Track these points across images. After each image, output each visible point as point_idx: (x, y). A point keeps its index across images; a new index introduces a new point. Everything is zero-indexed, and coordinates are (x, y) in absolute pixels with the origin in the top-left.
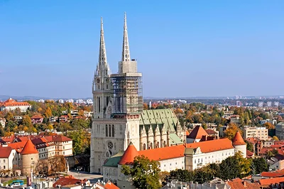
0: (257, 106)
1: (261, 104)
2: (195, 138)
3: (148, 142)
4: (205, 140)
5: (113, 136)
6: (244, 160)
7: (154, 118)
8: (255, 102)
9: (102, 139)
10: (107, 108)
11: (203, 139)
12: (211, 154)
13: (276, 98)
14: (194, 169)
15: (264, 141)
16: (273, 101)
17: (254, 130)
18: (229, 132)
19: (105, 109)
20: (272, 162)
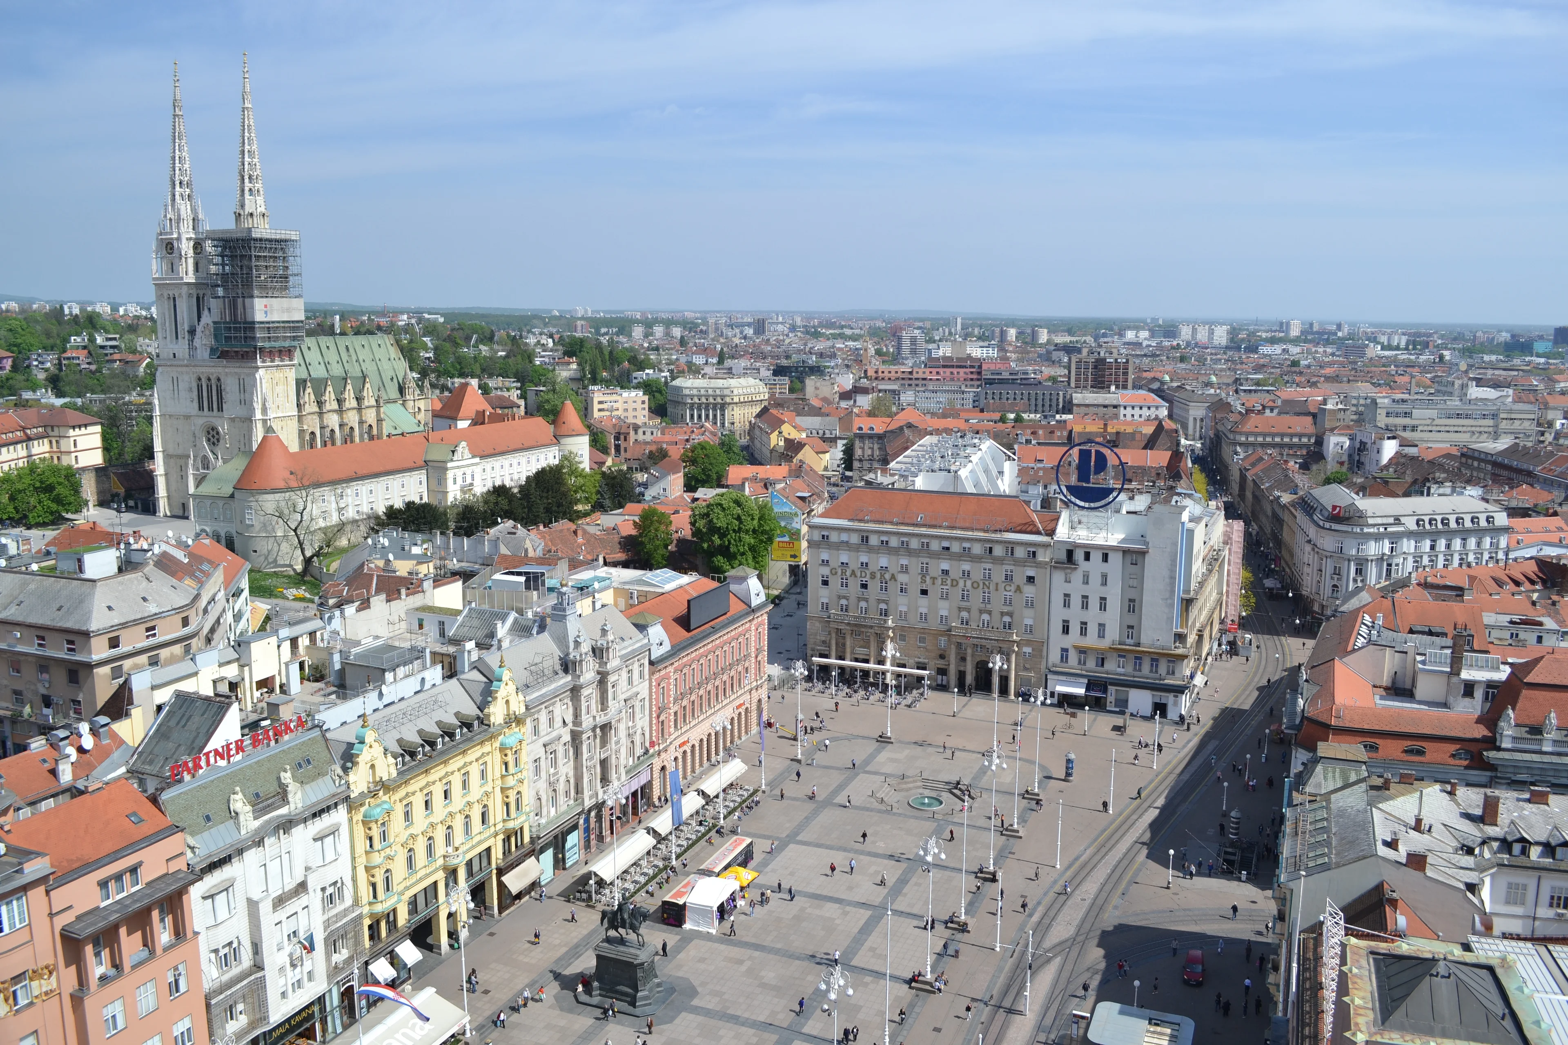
0: (630, 336)
1: (638, 332)
2: (455, 419)
3: (322, 428)
4: (483, 423)
5: (220, 409)
6: (581, 474)
7: (340, 361)
8: (624, 326)
9: (187, 417)
10: (199, 329)
11: (479, 420)
12: (496, 463)
13: (678, 316)
14: (450, 499)
15: (636, 428)
16: (668, 323)
17: (614, 397)
18: (548, 401)
19: (192, 332)
20: (653, 479)
